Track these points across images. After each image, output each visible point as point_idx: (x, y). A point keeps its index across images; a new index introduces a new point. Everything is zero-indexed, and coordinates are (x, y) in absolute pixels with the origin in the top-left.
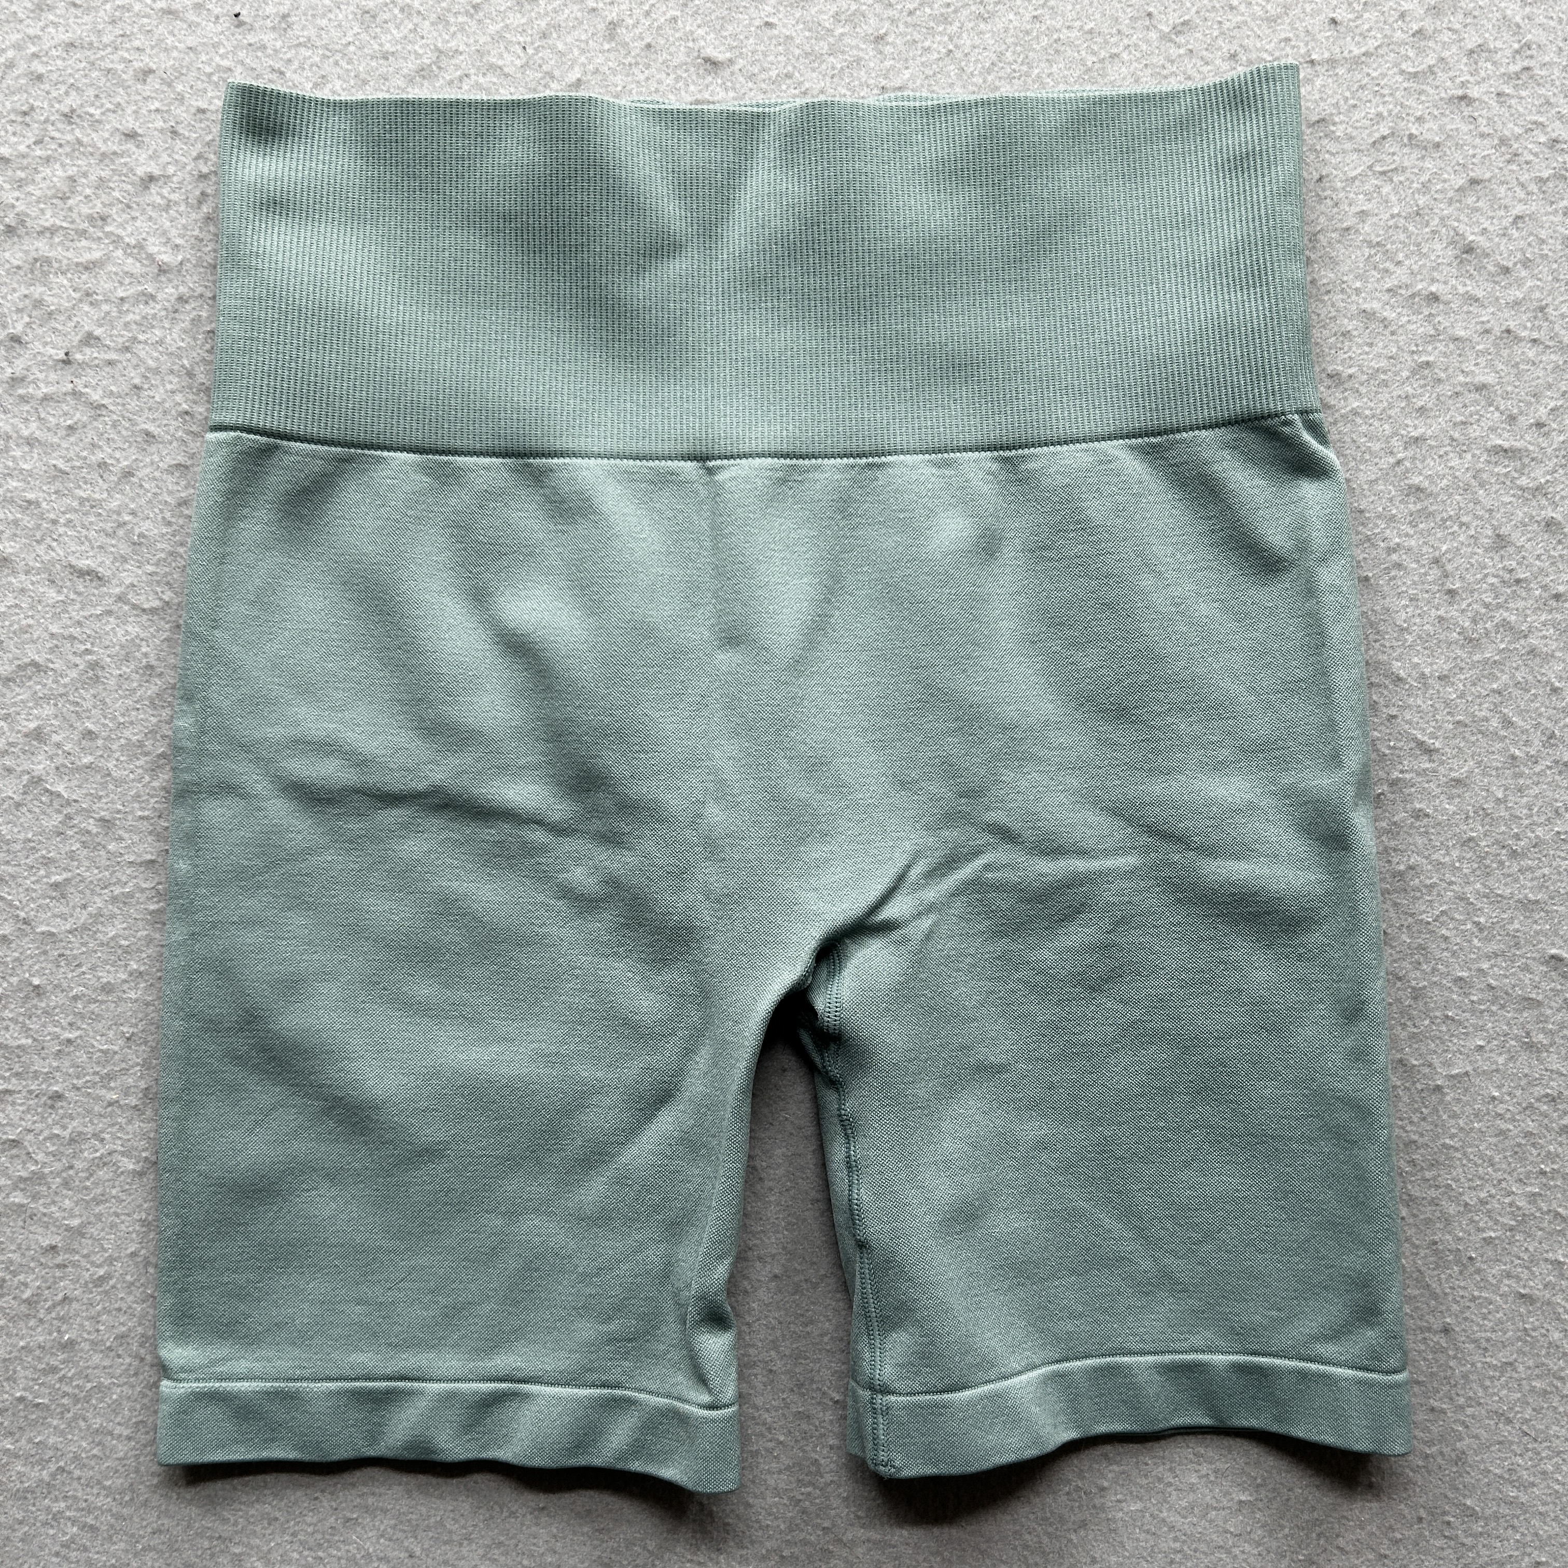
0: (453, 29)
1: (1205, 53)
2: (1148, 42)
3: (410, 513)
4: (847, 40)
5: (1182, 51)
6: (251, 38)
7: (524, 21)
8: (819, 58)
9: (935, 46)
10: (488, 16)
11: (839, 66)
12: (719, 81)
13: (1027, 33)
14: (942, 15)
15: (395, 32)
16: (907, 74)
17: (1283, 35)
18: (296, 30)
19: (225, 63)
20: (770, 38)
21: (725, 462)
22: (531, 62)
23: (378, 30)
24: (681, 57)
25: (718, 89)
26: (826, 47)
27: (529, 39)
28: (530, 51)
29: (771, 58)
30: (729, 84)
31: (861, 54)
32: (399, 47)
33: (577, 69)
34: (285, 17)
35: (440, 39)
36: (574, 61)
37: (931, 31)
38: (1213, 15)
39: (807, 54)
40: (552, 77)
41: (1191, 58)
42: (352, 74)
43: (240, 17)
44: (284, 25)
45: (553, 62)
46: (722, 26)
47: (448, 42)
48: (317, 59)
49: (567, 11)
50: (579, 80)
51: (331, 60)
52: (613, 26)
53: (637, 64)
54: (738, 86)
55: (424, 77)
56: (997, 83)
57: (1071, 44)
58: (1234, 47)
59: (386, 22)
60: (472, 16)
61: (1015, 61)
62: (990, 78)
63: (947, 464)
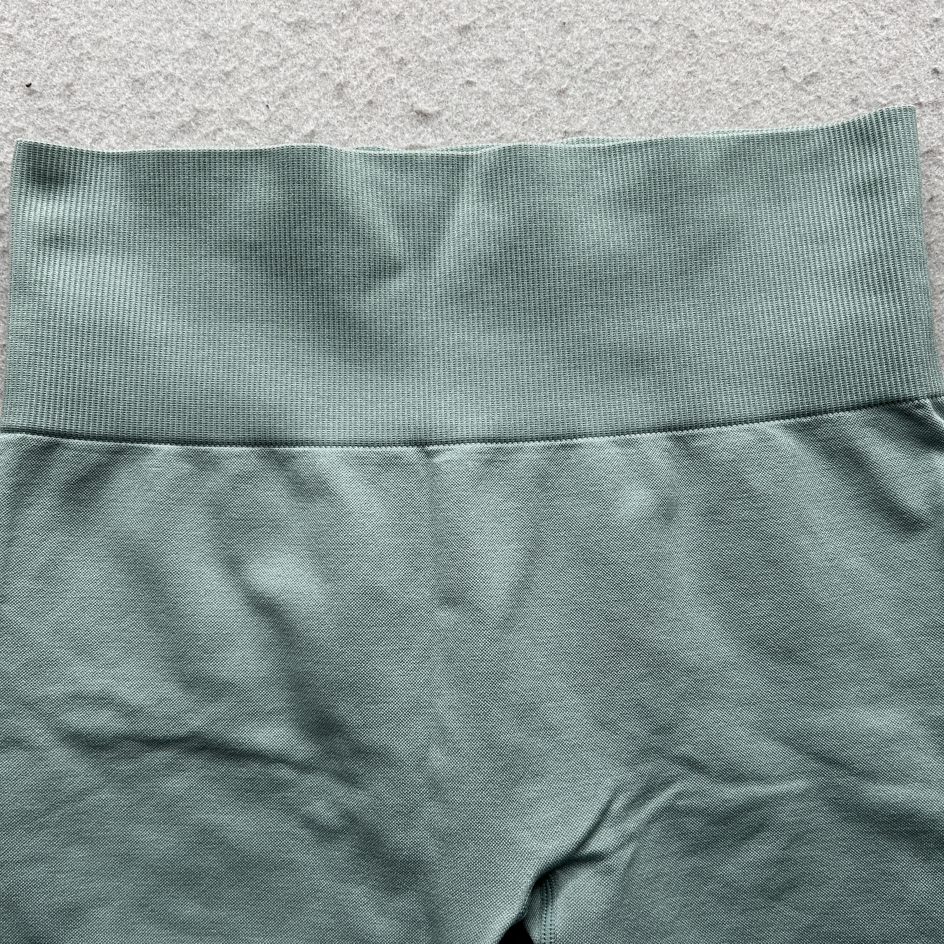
0: (208, 93)
1: (831, 99)
2: (783, 90)
3: (173, 495)
4: (535, 94)
5: (812, 98)
6: (40, 104)
7: (266, 84)
8: (512, 109)
9: (608, 97)
10: (237, 81)
11: (529, 115)
12: (430, 130)
13: (683, 85)
14: (613, 72)
15: (160, 96)
16: (585, 121)
17: (895, 83)
18: (78, 97)
19: (19, 124)
20: (471, 94)
21: (441, 447)
22: (273, 118)
23: (146, 95)
24: (398, 111)
25: (429, 136)
26: (517, 100)
27: (271, 99)
28: (272, 109)
29: (472, 110)
30: (438, 132)
31: (547, 105)
32: (163, 108)
33: (311, 122)
34: (68, 86)
35: (197, 101)
36: (309, 116)
37: (603, 86)
38: (836, 68)
39: (502, 107)
40: (291, 130)
41: (820, 103)
42: (125, 131)
43: (32, 87)
44: (67, 93)
45: (291, 117)
46: (431, 85)
47: (204, 103)
48: (95, 119)
49: (302, 76)
50: (313, 131)
51: (107, 120)
52: (341, 87)
53: (361, 117)
54: (445, 133)
55: (184, 132)
56: (660, 126)
57: (720, 94)
58: (854, 94)
59: (152, 88)
60: (224, 81)
61: (675, 109)
62: (654, 123)
63: (629, 444)
